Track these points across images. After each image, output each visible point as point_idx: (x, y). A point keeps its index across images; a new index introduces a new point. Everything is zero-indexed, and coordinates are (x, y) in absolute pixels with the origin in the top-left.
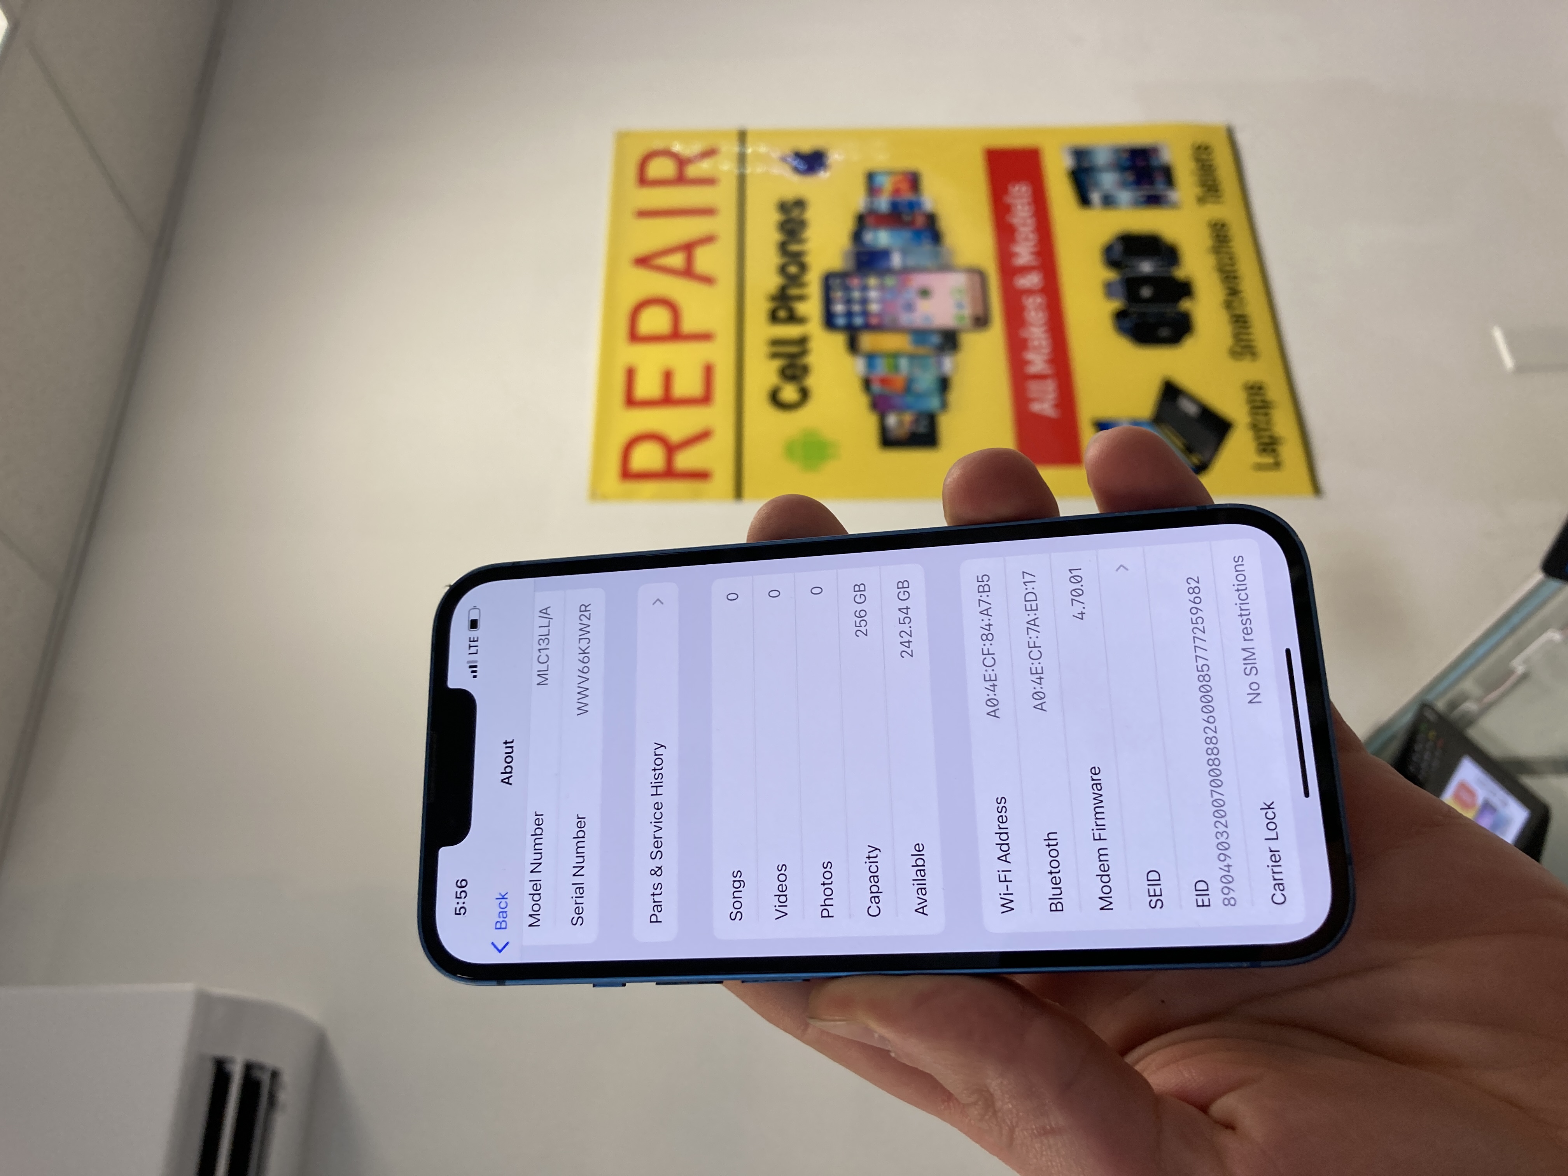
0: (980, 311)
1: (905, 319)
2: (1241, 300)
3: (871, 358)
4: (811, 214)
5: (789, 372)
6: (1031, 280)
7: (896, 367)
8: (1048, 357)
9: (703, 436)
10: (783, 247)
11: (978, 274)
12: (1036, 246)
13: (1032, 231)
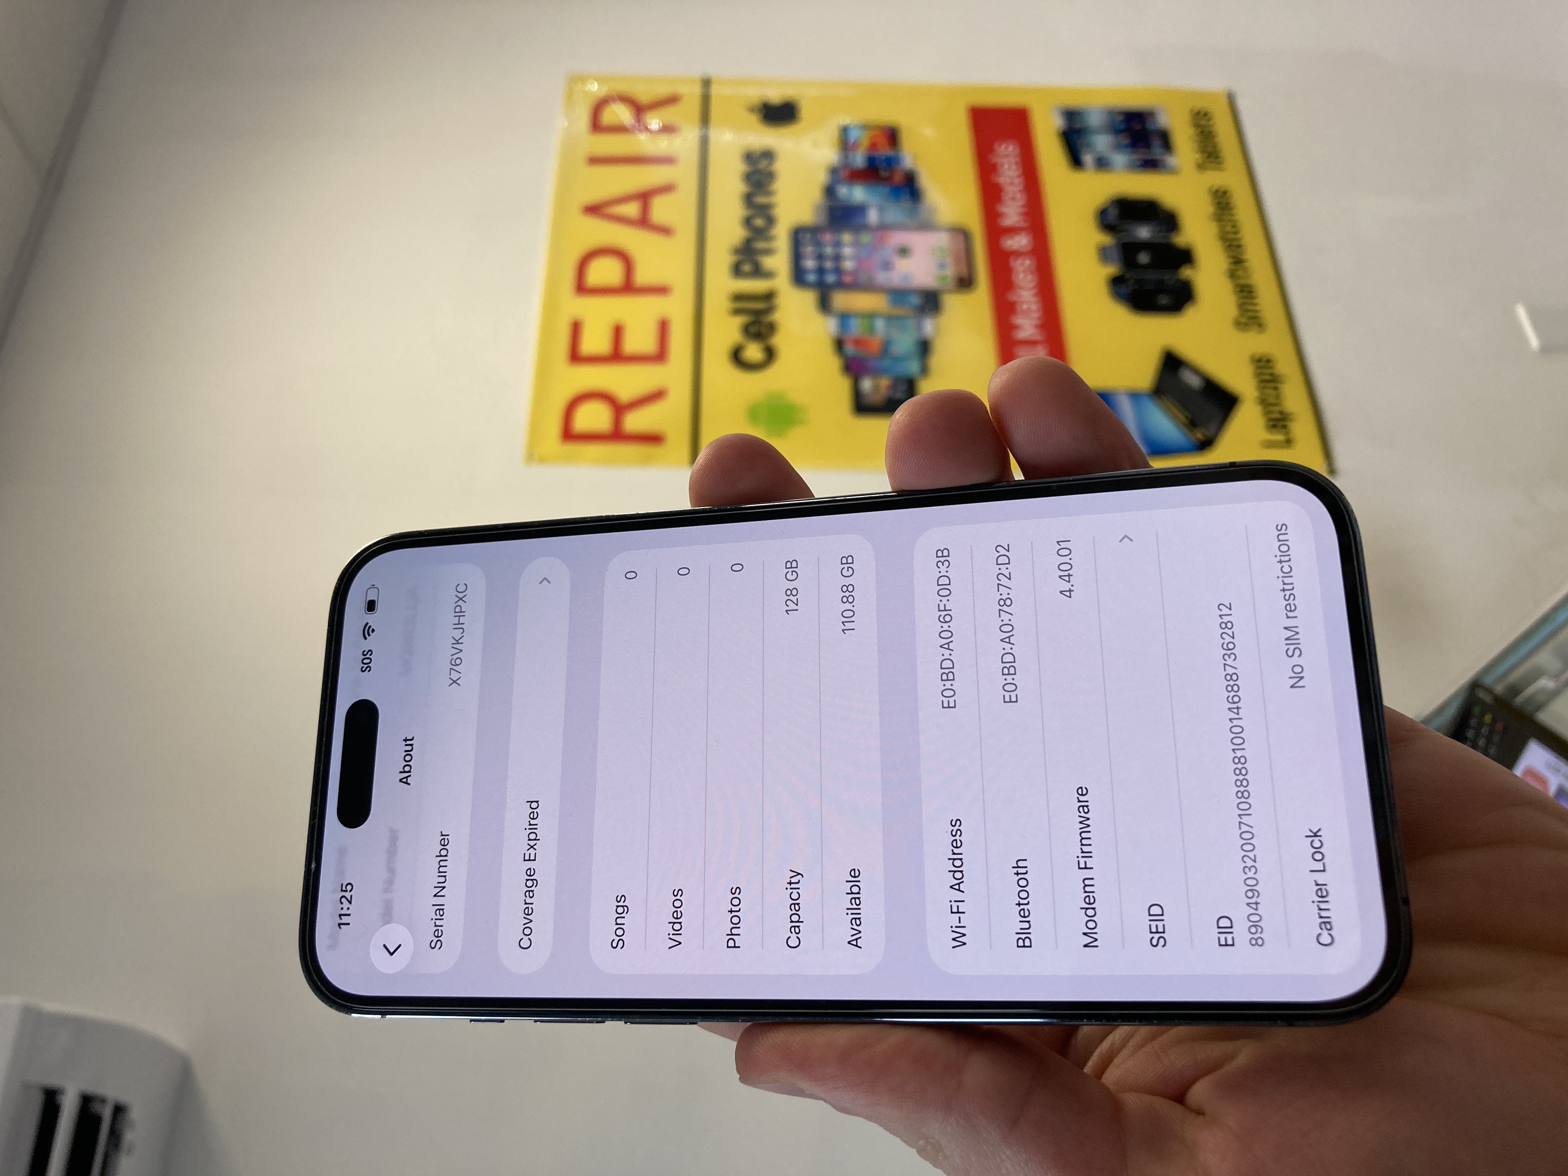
0: (964, 271)
1: (882, 277)
2: (1246, 270)
3: (844, 318)
4: (780, 166)
5: (753, 329)
6: (1020, 242)
7: (871, 329)
8: (1038, 322)
9: (656, 396)
10: (748, 199)
11: (962, 234)
12: (1024, 206)
13: (1020, 191)
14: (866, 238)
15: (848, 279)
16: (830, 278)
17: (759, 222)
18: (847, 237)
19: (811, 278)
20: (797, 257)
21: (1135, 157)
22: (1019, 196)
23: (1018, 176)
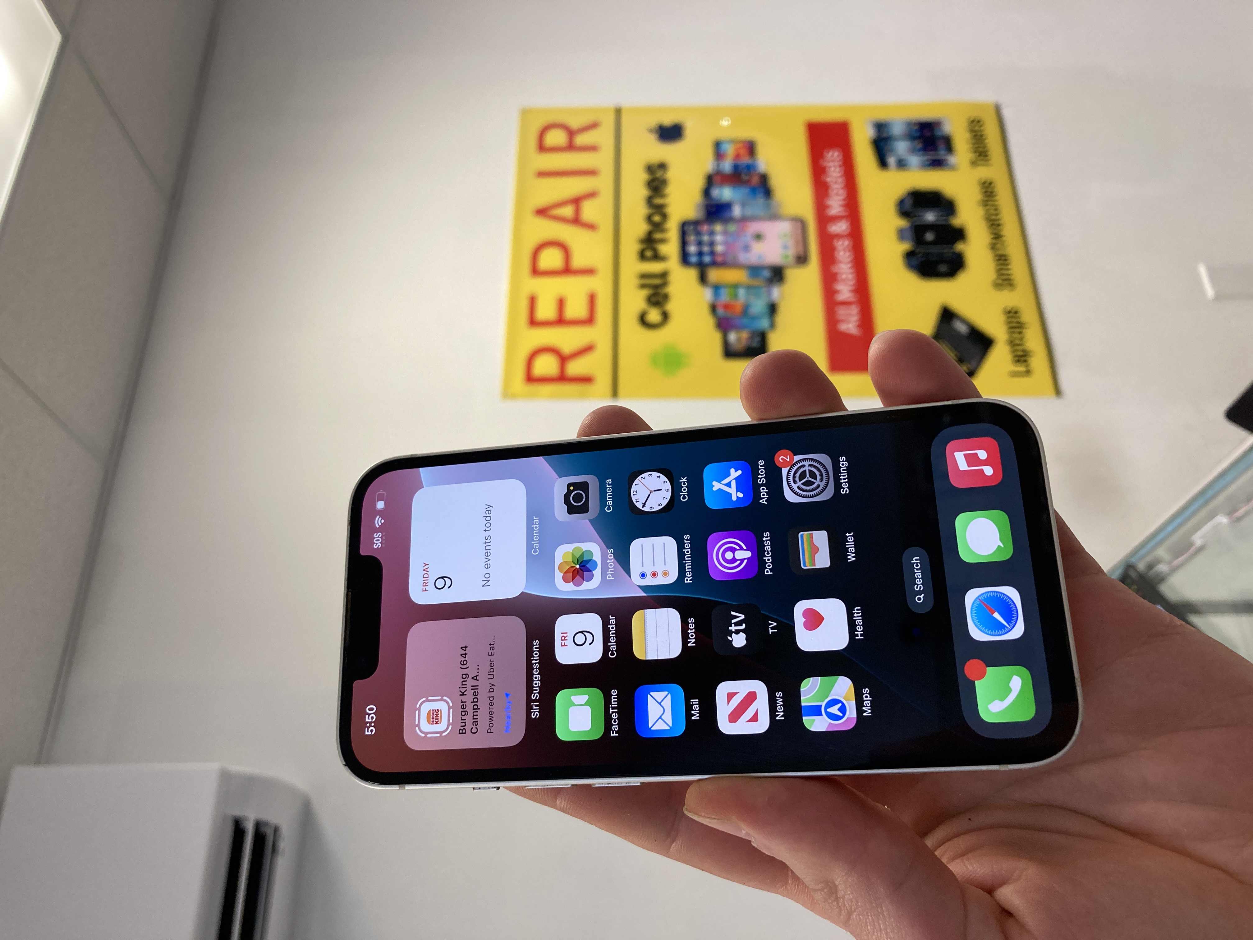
0: (801, 251)
1: (743, 257)
2: (1003, 243)
3: (717, 288)
4: (671, 175)
5: (654, 299)
6: (841, 227)
7: (736, 296)
8: (853, 288)
9: (588, 349)
10: (649, 201)
11: (801, 223)
12: (844, 200)
13: (842, 188)
14: (732, 228)
15: (719, 259)
16: (707, 259)
17: (657, 218)
18: (718, 228)
19: (694, 259)
20: (684, 244)
21: (926, 158)
22: (841, 192)
23: (841, 176)
